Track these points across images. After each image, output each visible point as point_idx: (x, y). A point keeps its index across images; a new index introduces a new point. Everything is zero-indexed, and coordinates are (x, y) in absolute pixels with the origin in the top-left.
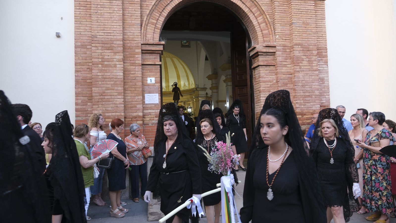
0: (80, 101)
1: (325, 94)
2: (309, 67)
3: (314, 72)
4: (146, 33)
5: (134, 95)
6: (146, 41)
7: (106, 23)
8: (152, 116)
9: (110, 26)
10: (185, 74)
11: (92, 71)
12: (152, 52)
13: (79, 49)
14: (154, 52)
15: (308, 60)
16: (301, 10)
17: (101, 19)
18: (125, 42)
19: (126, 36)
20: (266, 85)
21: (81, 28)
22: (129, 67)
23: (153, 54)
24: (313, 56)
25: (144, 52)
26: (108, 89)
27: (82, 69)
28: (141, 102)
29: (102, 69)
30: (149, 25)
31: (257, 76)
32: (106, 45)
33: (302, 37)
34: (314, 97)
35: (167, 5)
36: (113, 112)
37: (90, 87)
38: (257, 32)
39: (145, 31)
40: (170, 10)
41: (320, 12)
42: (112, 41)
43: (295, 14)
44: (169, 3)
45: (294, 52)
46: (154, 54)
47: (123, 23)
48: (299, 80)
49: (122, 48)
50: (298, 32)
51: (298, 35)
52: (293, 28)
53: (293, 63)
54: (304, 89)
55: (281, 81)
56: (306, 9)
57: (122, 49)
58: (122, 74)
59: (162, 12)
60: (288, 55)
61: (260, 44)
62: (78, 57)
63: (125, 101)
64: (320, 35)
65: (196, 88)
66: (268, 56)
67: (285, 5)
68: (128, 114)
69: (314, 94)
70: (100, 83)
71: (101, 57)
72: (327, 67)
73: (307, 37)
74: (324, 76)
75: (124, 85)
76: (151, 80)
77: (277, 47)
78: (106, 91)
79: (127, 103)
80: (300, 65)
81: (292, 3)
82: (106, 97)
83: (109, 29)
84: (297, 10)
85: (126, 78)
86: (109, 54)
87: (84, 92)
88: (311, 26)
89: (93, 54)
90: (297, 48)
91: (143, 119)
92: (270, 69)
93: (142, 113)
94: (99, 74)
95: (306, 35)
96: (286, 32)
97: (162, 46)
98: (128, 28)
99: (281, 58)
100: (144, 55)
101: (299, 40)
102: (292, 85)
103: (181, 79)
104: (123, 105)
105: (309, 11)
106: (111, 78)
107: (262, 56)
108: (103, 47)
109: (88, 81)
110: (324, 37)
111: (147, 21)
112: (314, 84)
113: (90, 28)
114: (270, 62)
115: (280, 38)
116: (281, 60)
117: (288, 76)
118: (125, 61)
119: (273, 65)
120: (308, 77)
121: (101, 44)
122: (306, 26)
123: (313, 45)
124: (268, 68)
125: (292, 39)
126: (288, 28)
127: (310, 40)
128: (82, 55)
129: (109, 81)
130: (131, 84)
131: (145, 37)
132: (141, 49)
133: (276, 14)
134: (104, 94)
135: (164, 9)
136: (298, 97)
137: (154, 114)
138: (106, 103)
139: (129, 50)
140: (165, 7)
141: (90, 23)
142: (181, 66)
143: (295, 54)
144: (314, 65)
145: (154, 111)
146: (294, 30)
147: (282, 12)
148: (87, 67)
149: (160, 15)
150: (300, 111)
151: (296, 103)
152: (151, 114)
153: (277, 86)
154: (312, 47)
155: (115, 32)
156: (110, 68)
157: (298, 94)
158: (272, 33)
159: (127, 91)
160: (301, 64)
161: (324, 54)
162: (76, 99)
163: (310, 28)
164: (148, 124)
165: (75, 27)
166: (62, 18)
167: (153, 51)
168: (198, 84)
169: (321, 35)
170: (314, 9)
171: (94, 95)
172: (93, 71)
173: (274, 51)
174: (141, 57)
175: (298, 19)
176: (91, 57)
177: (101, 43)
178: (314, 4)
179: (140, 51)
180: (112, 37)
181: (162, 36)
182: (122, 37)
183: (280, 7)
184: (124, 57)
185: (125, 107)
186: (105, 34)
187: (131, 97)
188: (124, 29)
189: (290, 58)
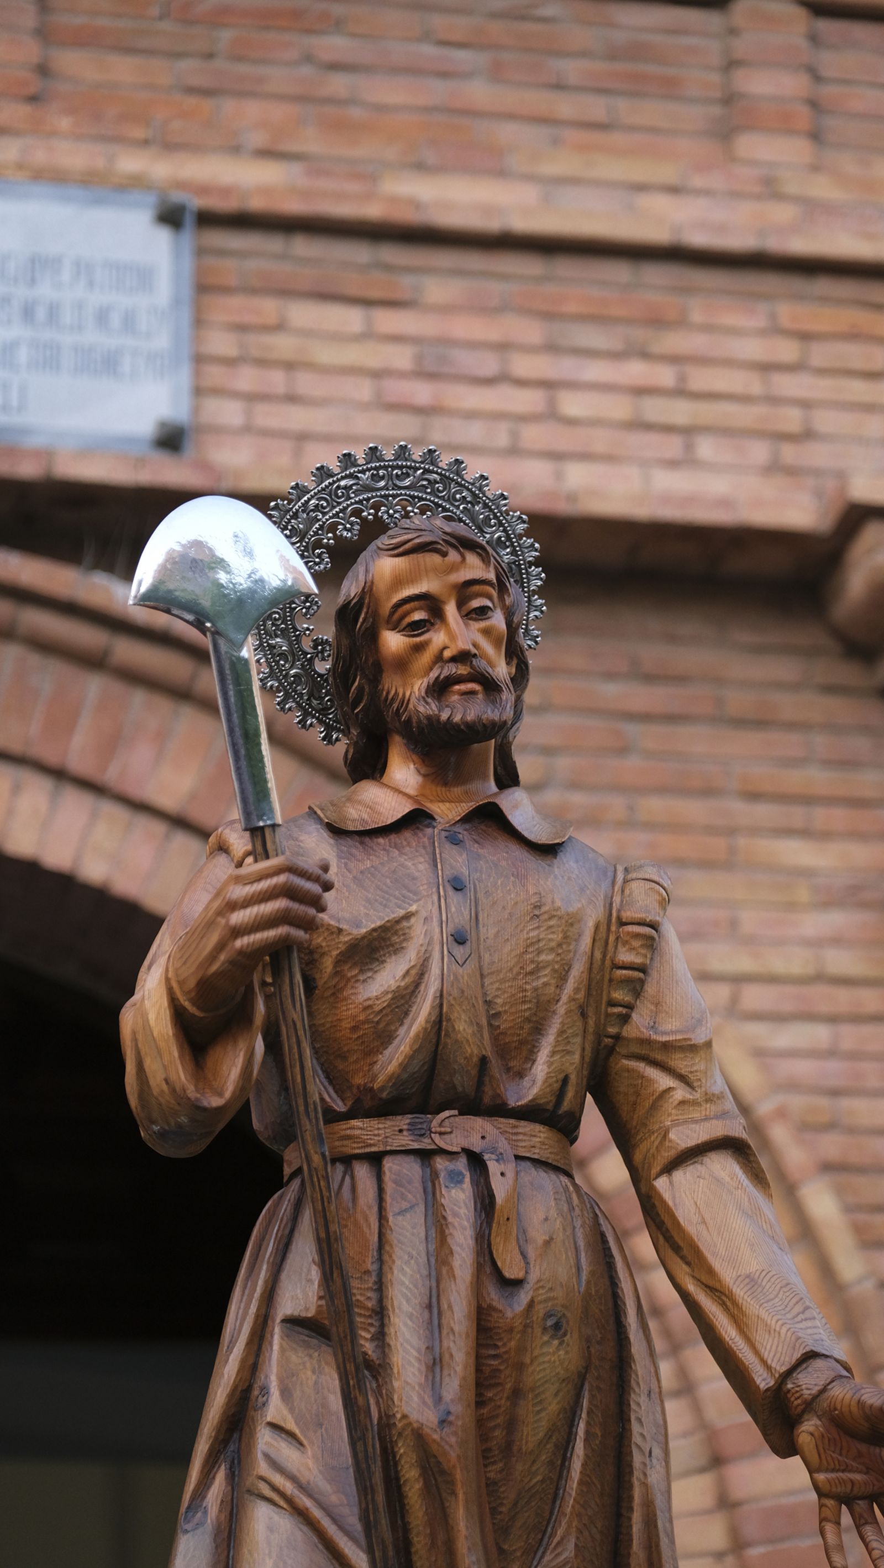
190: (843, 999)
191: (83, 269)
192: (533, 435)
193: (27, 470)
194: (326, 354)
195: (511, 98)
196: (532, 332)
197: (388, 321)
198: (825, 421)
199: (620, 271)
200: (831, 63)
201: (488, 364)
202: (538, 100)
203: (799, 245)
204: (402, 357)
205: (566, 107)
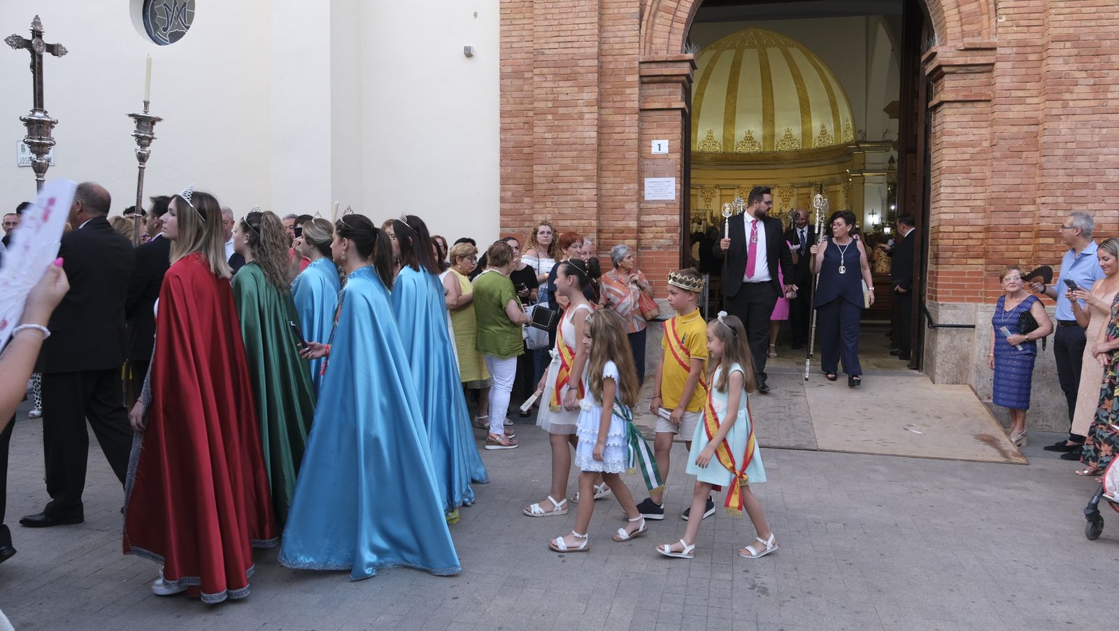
0: (509, 194)
2: (1093, 103)
3: (1108, 115)
4: (652, 34)
5: (621, 180)
6: (652, 55)
7: (564, 20)
8: (659, 228)
9: (571, 27)
10: (826, 98)
11: (533, 129)
12: (664, 80)
13: (508, 82)
14: (669, 78)
15: (1092, 81)
17: (554, 11)
18: (604, 59)
19: (606, 47)
20: (959, 156)
21: (513, 33)
22: (610, 118)
23: (666, 85)
24: (1110, 71)
25: (645, 80)
26: (565, 168)
27: (514, 125)
28: (635, 198)
29: (552, 125)
30: (660, 14)
31: (938, 128)
32: (563, 71)
33: (1079, 16)
34: (1102, 188)
36: (574, 217)
37: (529, 162)
38: (945, 9)
39: (649, 31)
42: (574, 60)
45: (1050, 61)
46: (669, 85)
47: (601, 15)
48: (1058, 140)
49: (596, 75)
50: (1069, 4)
51: (1067, 10)
53: (1043, 91)
54: (1070, 165)
55: (1002, 143)
57: (596, 77)
58: (595, 134)
60: (1031, 72)
61: (950, 43)
62: (505, 98)
63: (599, 196)
65: (857, 143)
66: (972, 76)
68: (605, 224)
69: (1104, 180)
70: (549, 154)
71: (551, 97)
75: (599, 158)
76: (659, 145)
77: (999, 50)
78: (562, 173)
79: (604, 200)
80: (1064, 98)
82: (561, 186)
83: (569, 33)
85: (603, 142)
86: (568, 90)
87: (518, 175)
89: (536, 92)
90: (1058, 49)
91: (638, 236)
92: (974, 110)
93: (636, 222)
94: (547, 135)
95: (1094, 9)
97: (688, 64)
98: (610, 26)
99: (1007, 79)
100: (645, 86)
101: (1067, 25)
102: (1037, 154)
103: (812, 114)
104: (595, 204)
106: (571, 143)
107: (953, 77)
108: (555, 74)
109: (526, 150)
111: (655, 6)
112: (1105, 150)
113: (531, 33)
114: (975, 90)
115: (1009, 23)
116: (1006, 86)
117: (1026, 128)
118: (604, 105)
119: (983, 98)
120: (1087, 131)
121: (552, 69)
123: (1113, 37)
124: (969, 108)
125: (1049, 23)
127: (1107, 23)
128: (516, 94)
129: (568, 151)
130: (614, 155)
131: (648, 44)
132: (639, 73)
134: (556, 180)
136: (1049, 188)
137: (663, 224)
138: (562, 198)
139: (612, 79)
141: (531, 21)
142: (815, 73)
143: (1051, 67)
144: (1110, 95)
145: (663, 218)
148: (524, 119)
150: (1053, 227)
151: (1043, 204)
152: (658, 224)
153: (990, 156)
154: (1109, 45)
155: (582, 39)
156: (571, 122)
157: (1050, 181)
158: (988, 9)
159: (605, 173)
160: (1067, 96)
162: (503, 190)
164: (650, 248)
165: (502, 32)
166: (475, 15)
167: (666, 78)
168: (863, 129)
171: (536, 180)
172: (535, 129)
173: (989, 62)
174: (638, 92)
176: (533, 100)
177: (552, 65)
179: (636, 78)
180: (576, 51)
181: (688, 41)
182: (595, 50)
184: (601, 95)
185: (599, 207)
186: (562, 45)
187: (613, 185)
188: (602, 30)
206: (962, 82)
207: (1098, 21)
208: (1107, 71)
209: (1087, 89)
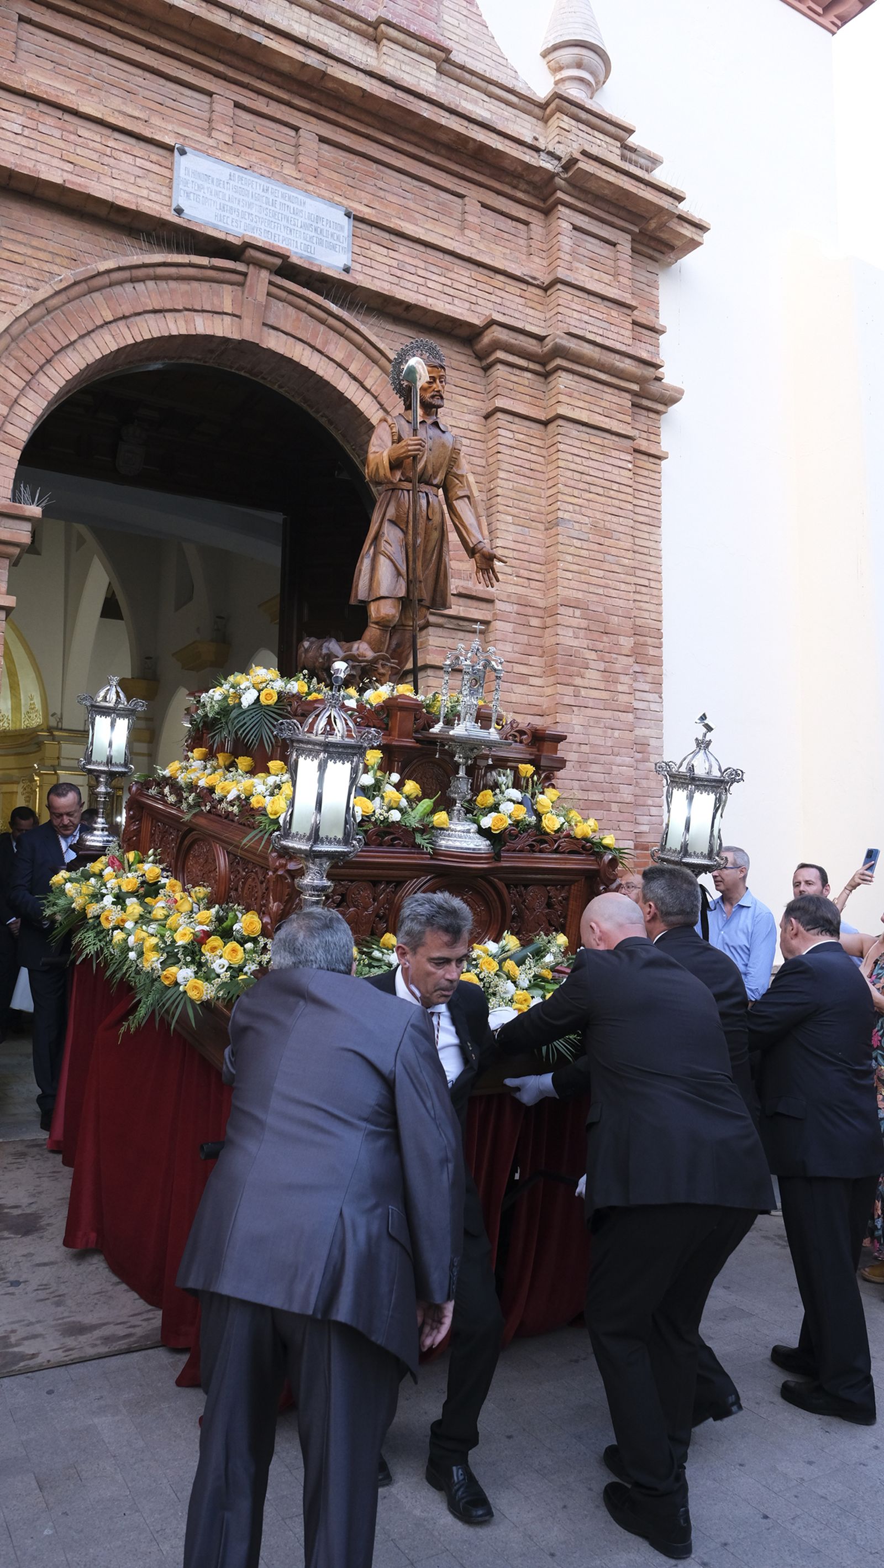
1: (650, 802)
2: (605, 695)
3: (620, 713)
15: (602, 666)
16: (588, 477)
24: (618, 656)
33: (588, 578)
34: (617, 810)
35: (63, 349)
40: (76, 371)
41: (645, 496)
43: (569, 490)
44: (75, 341)
45: (560, 630)
50: (576, 560)
51: (575, 568)
52: (560, 539)
53: (550, 670)
54: (585, 776)
56: (607, 476)
59: (37, 372)
60: (534, 641)
64: (642, 580)
65: (50, 730)
66: (461, 635)
67: (534, 450)
69: (619, 800)
72: (659, 700)
73: (602, 582)
74: (647, 732)
77: (499, 605)
80: (576, 683)
81: (561, 447)
84: (577, 476)
88: (618, 544)
90: (569, 617)
95: (601, 573)
96: (533, 550)
97: (28, 526)
99: (508, 647)
101: (576, 587)
105: (615, 486)
107: (440, 631)
110: (655, 592)
112: (618, 760)
115: (509, 570)
116: (508, 656)
120: (599, 732)
122: (602, 540)
123: (621, 613)
125: (555, 580)
126: (540, 536)
127: (614, 593)
133: (502, 474)
135: (48, 361)
140: (56, 353)
143: (561, 639)
144: (620, 688)
146: (561, 547)
147: (521, 473)
149: (28, 383)
154: (617, 622)
160: (578, 681)
161: (651, 653)
163: (613, 551)
169: (646, 582)
170: (630, 482)
173: (485, 618)
175: (577, 508)
178: (630, 466)
183: (515, 450)
189: (540, 651)
190: (472, 435)
191: (328, 222)
192: (422, 289)
193: (315, 269)
194: (379, 258)
195: (418, 208)
196: (422, 265)
197: (392, 254)
198: (480, 301)
199: (440, 255)
200: (485, 219)
201: (413, 270)
202: (424, 210)
203: (478, 258)
204: (395, 263)
205: (429, 213)
206: (450, 641)
207: (606, 590)
208: (615, 656)
209: (597, 675)
